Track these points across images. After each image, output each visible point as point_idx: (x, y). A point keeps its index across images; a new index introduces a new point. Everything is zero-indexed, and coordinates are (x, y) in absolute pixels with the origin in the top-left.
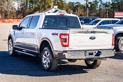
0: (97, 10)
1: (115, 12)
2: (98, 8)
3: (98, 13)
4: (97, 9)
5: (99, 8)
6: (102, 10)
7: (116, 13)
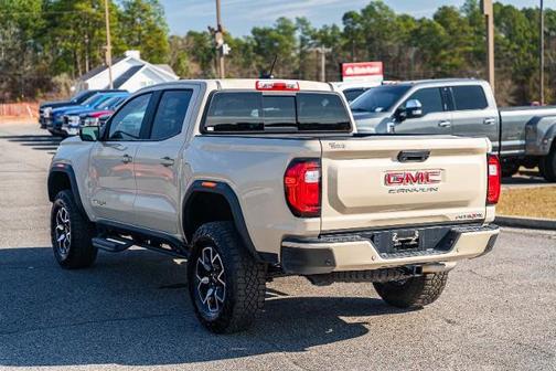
0: (293, 59)
1: (344, 65)
2: (294, 49)
3: (297, 67)
4: (293, 54)
5: (298, 52)
6: (311, 57)
7: (347, 67)
